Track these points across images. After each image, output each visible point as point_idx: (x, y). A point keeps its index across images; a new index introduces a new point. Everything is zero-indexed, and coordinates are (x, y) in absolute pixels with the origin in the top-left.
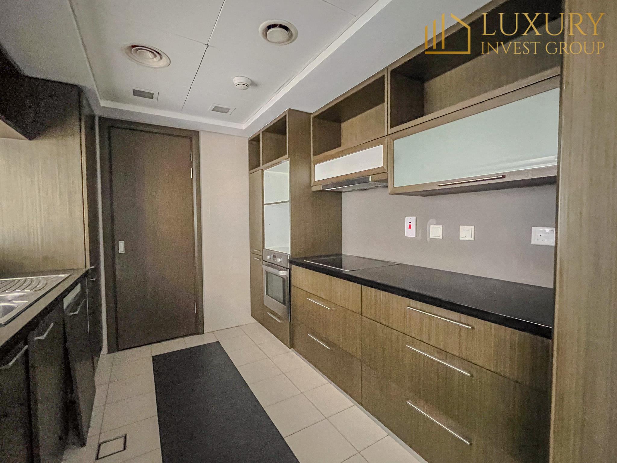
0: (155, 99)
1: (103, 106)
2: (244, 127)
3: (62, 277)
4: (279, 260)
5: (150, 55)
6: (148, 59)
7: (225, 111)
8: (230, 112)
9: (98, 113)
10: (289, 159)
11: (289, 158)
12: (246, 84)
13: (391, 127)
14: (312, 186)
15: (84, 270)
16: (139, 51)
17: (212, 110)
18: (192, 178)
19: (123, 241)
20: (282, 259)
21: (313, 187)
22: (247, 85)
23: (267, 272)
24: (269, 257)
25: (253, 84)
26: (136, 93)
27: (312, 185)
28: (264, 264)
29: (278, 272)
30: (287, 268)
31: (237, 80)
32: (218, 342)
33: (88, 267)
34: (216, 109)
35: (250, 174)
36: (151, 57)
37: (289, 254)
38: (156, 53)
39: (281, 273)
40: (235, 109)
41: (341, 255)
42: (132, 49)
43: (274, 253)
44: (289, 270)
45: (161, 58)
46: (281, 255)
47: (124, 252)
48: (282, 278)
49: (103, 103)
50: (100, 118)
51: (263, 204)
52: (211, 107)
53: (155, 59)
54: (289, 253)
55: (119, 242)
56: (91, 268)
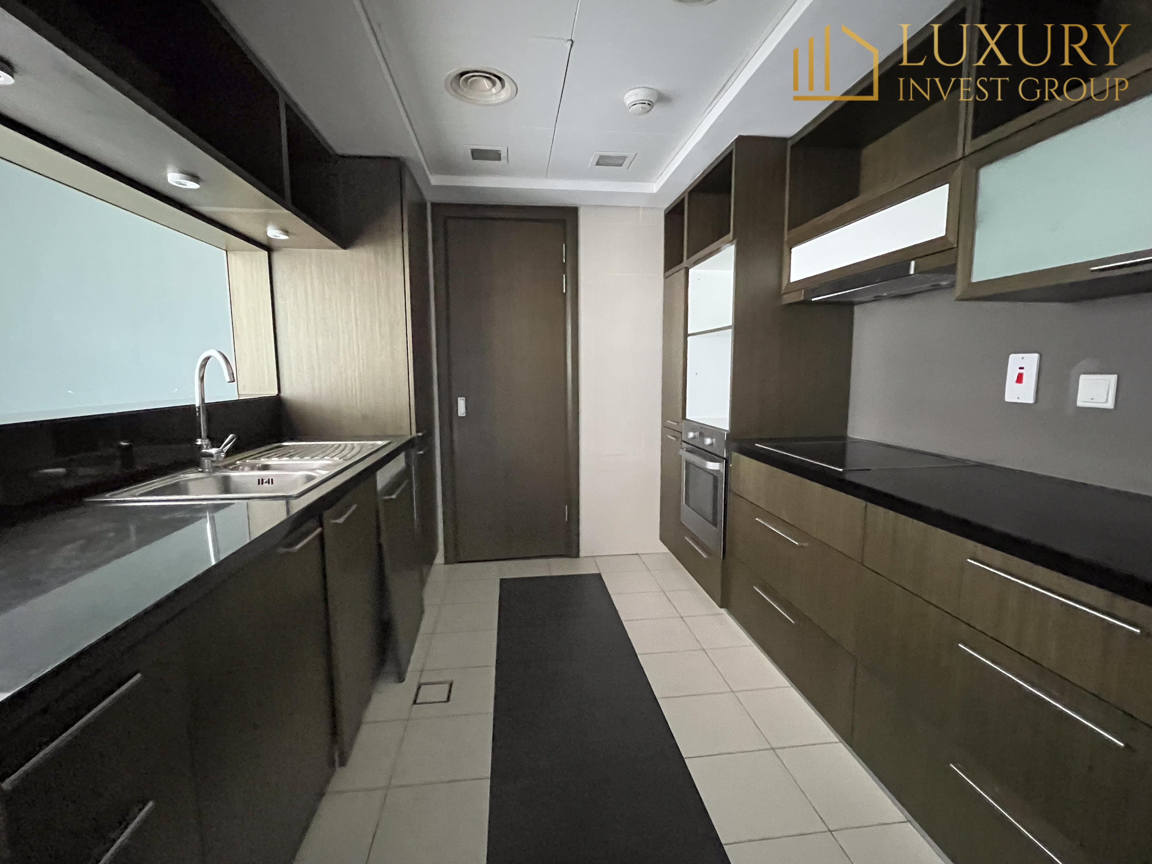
0: (503, 161)
1: (435, 184)
2: (654, 187)
3: (376, 445)
4: (708, 441)
5: (486, 83)
6: (484, 91)
7: (616, 162)
8: (627, 162)
9: (430, 197)
10: (735, 241)
11: (734, 238)
12: (647, 102)
13: (975, 136)
14: (785, 294)
15: (409, 437)
16: (470, 80)
17: (598, 164)
18: (564, 292)
19: (464, 398)
20: (714, 440)
21: (785, 296)
22: (650, 103)
23: (688, 464)
24: (691, 435)
25: (662, 98)
26: (477, 154)
27: (783, 292)
28: (682, 448)
29: (705, 464)
30: (721, 457)
31: (631, 97)
32: (599, 575)
33: (414, 433)
34: (602, 161)
35: (666, 278)
36: (488, 87)
37: (726, 430)
38: (495, 78)
39: (712, 466)
40: (636, 155)
41: (843, 438)
42: (460, 79)
43: (701, 428)
44: (725, 461)
45: (503, 86)
46: (713, 431)
47: (464, 415)
48: (712, 477)
49: (435, 180)
50: (434, 205)
51: (686, 335)
52: (594, 159)
53: (494, 90)
54: (727, 428)
55: (459, 399)
56: (419, 437)
